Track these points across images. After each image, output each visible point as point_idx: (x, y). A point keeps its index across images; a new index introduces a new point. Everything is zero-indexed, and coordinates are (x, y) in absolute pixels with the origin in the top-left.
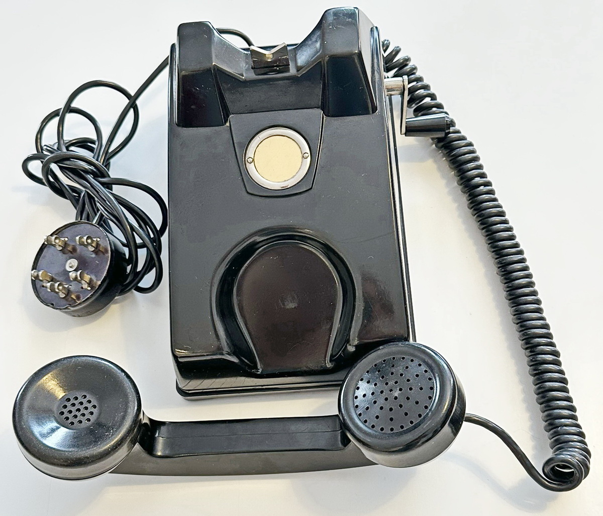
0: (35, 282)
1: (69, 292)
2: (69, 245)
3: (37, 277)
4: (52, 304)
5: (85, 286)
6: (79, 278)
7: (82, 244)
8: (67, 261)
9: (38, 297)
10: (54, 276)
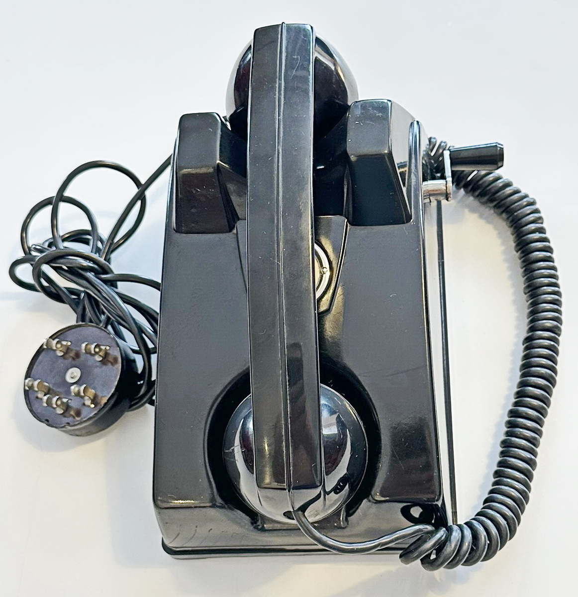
0: (28, 393)
1: (67, 408)
2: (72, 350)
3: (31, 387)
4: (47, 421)
5: (88, 402)
6: (82, 394)
7: (88, 352)
8: (68, 369)
9: (31, 411)
10: (51, 387)
